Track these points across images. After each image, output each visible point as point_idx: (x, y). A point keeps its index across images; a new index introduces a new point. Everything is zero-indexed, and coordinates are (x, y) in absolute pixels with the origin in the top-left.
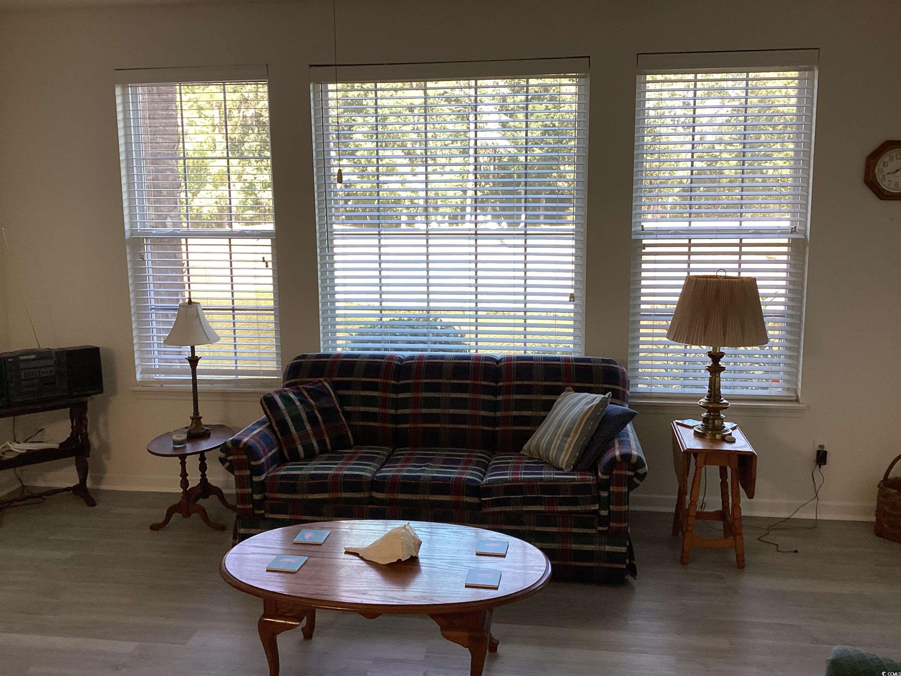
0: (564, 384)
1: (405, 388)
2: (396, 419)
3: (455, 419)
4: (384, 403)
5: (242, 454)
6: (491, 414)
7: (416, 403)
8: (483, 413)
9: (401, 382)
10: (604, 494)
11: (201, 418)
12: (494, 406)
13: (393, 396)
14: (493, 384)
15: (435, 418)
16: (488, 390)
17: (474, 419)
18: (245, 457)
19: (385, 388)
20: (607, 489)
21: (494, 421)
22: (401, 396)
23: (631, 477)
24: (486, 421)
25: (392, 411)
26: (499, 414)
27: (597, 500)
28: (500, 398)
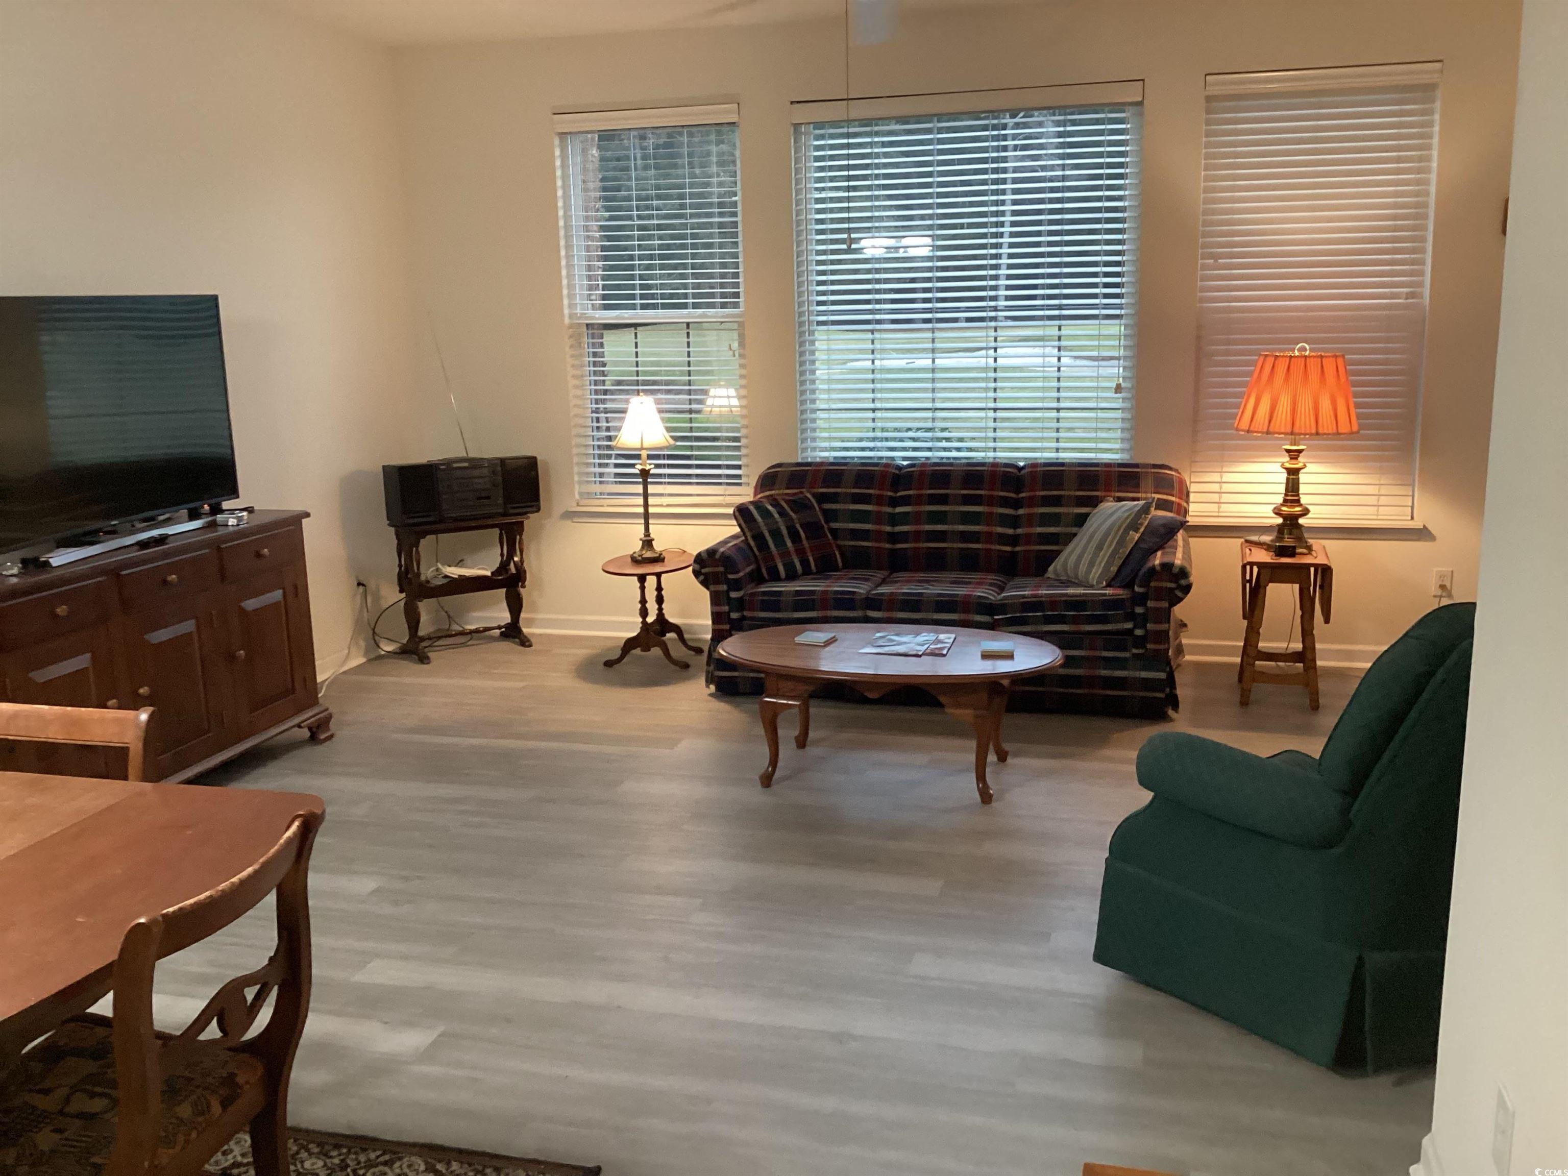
0: (1103, 494)
1: (906, 501)
2: (893, 538)
3: (965, 537)
4: (879, 518)
5: (718, 566)
6: (1010, 531)
7: (917, 518)
8: (999, 530)
9: (899, 494)
10: (1139, 610)
11: (653, 540)
12: (1014, 522)
13: (889, 510)
14: (1012, 495)
15: (941, 536)
16: (1005, 502)
17: (990, 537)
18: (721, 569)
19: (879, 500)
20: (1144, 604)
21: (1014, 540)
22: (899, 510)
23: (1174, 589)
24: (1003, 539)
25: (888, 529)
26: (1020, 531)
27: (1131, 616)
28: (1021, 512)
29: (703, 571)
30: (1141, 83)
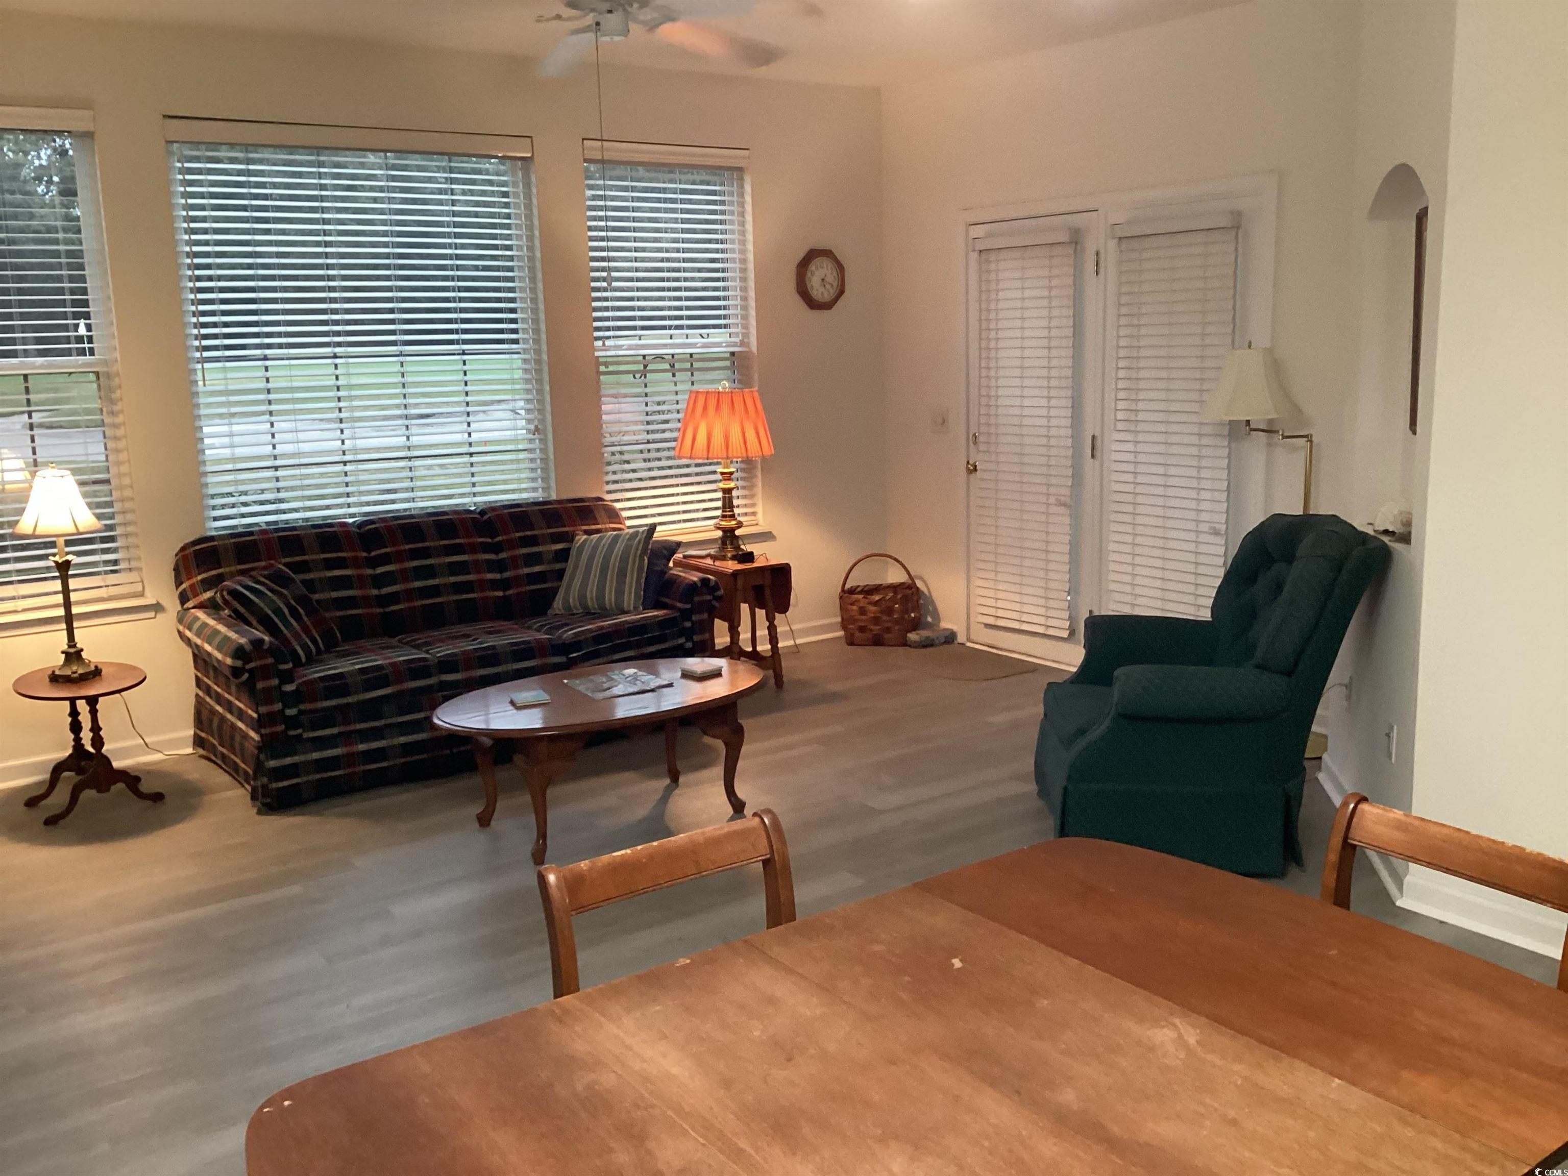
0: (571, 529)
1: (385, 560)
2: (383, 601)
3: (458, 588)
4: (361, 581)
5: (266, 658)
6: (498, 576)
7: (405, 575)
8: (490, 576)
9: (373, 554)
10: (688, 624)
11: (82, 650)
12: (500, 566)
13: (369, 571)
14: (490, 540)
15: (435, 591)
16: (486, 548)
17: (482, 585)
18: (270, 660)
19: (356, 563)
20: (690, 619)
21: (504, 584)
22: (380, 570)
23: (710, 601)
24: (495, 585)
25: (375, 592)
26: (507, 574)
27: (683, 632)
28: (503, 555)
29: (248, 667)
30: (529, 140)
